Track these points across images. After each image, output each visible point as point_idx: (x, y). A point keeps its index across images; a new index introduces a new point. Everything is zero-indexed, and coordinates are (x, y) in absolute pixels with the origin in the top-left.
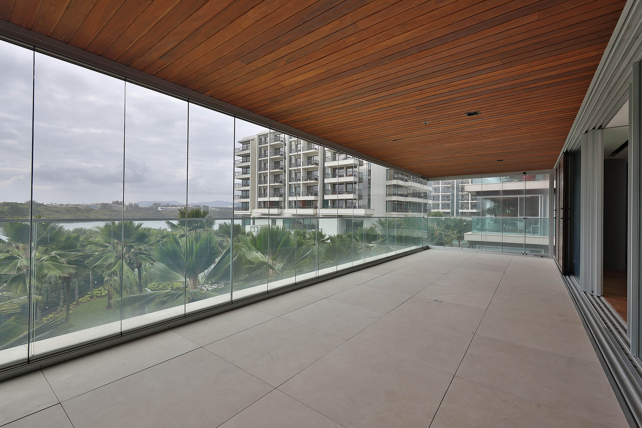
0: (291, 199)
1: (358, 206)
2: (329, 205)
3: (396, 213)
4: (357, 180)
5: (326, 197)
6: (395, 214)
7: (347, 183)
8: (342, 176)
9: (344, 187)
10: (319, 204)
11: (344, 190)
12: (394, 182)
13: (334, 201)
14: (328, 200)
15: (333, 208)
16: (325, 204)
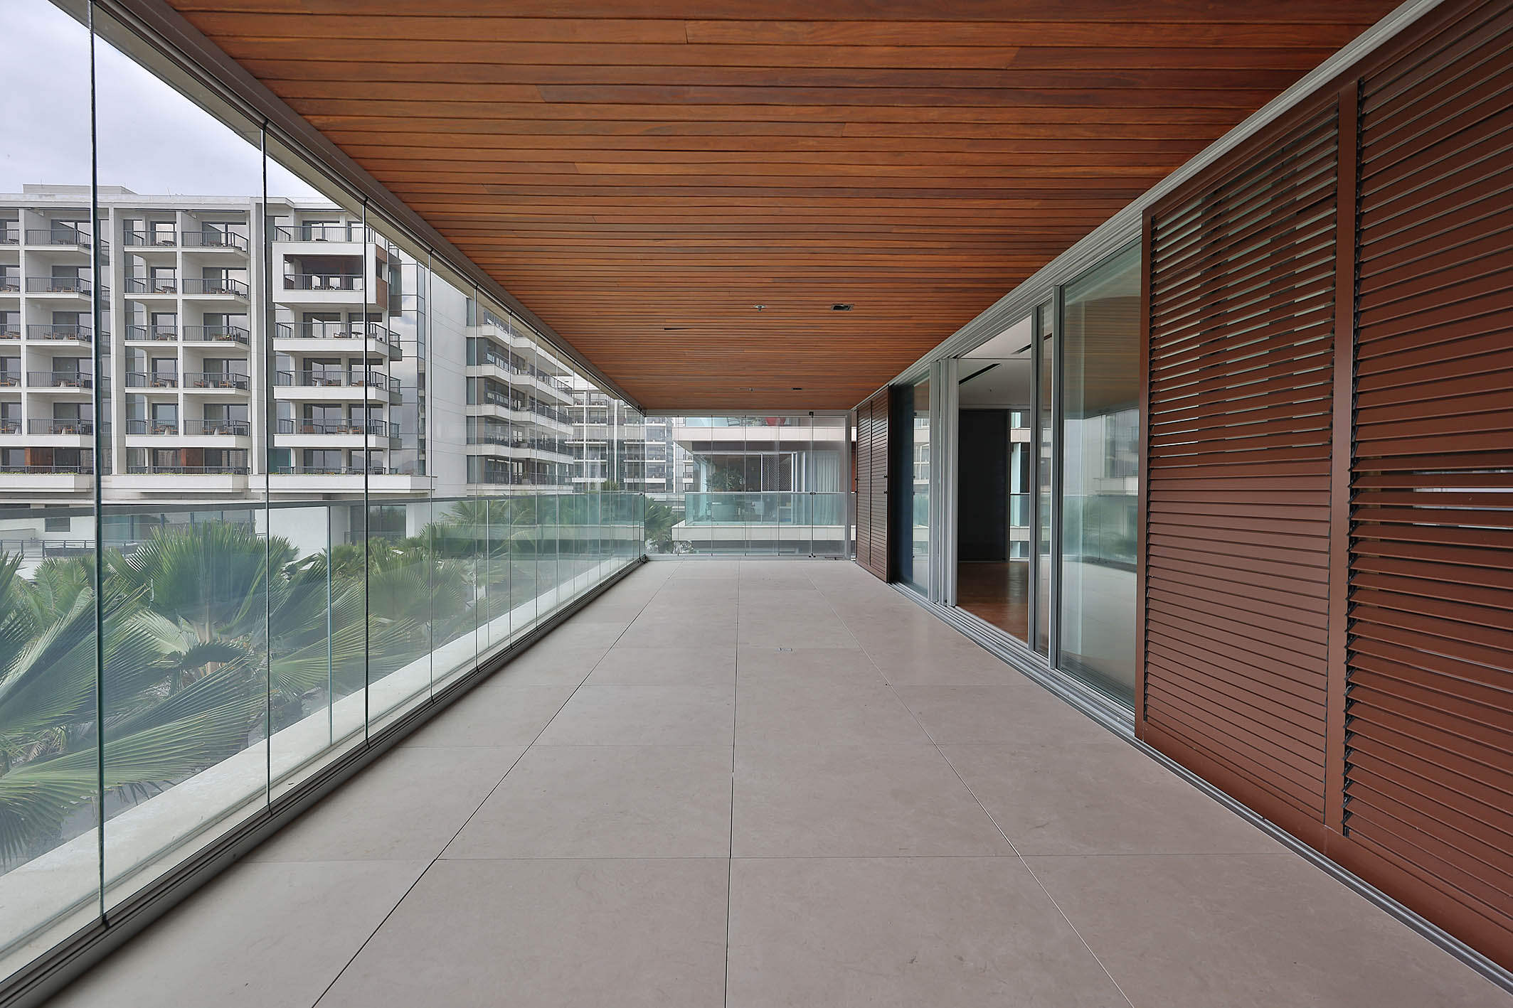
0: (133, 441)
1: (388, 468)
2: (293, 464)
3: (493, 487)
4: (384, 397)
5: (281, 441)
6: (490, 489)
7: (352, 405)
8: (338, 384)
9: (341, 414)
10: (255, 461)
11: (344, 423)
12: (489, 410)
13: (307, 454)
14: (286, 451)
15: (305, 472)
16: (276, 461)
